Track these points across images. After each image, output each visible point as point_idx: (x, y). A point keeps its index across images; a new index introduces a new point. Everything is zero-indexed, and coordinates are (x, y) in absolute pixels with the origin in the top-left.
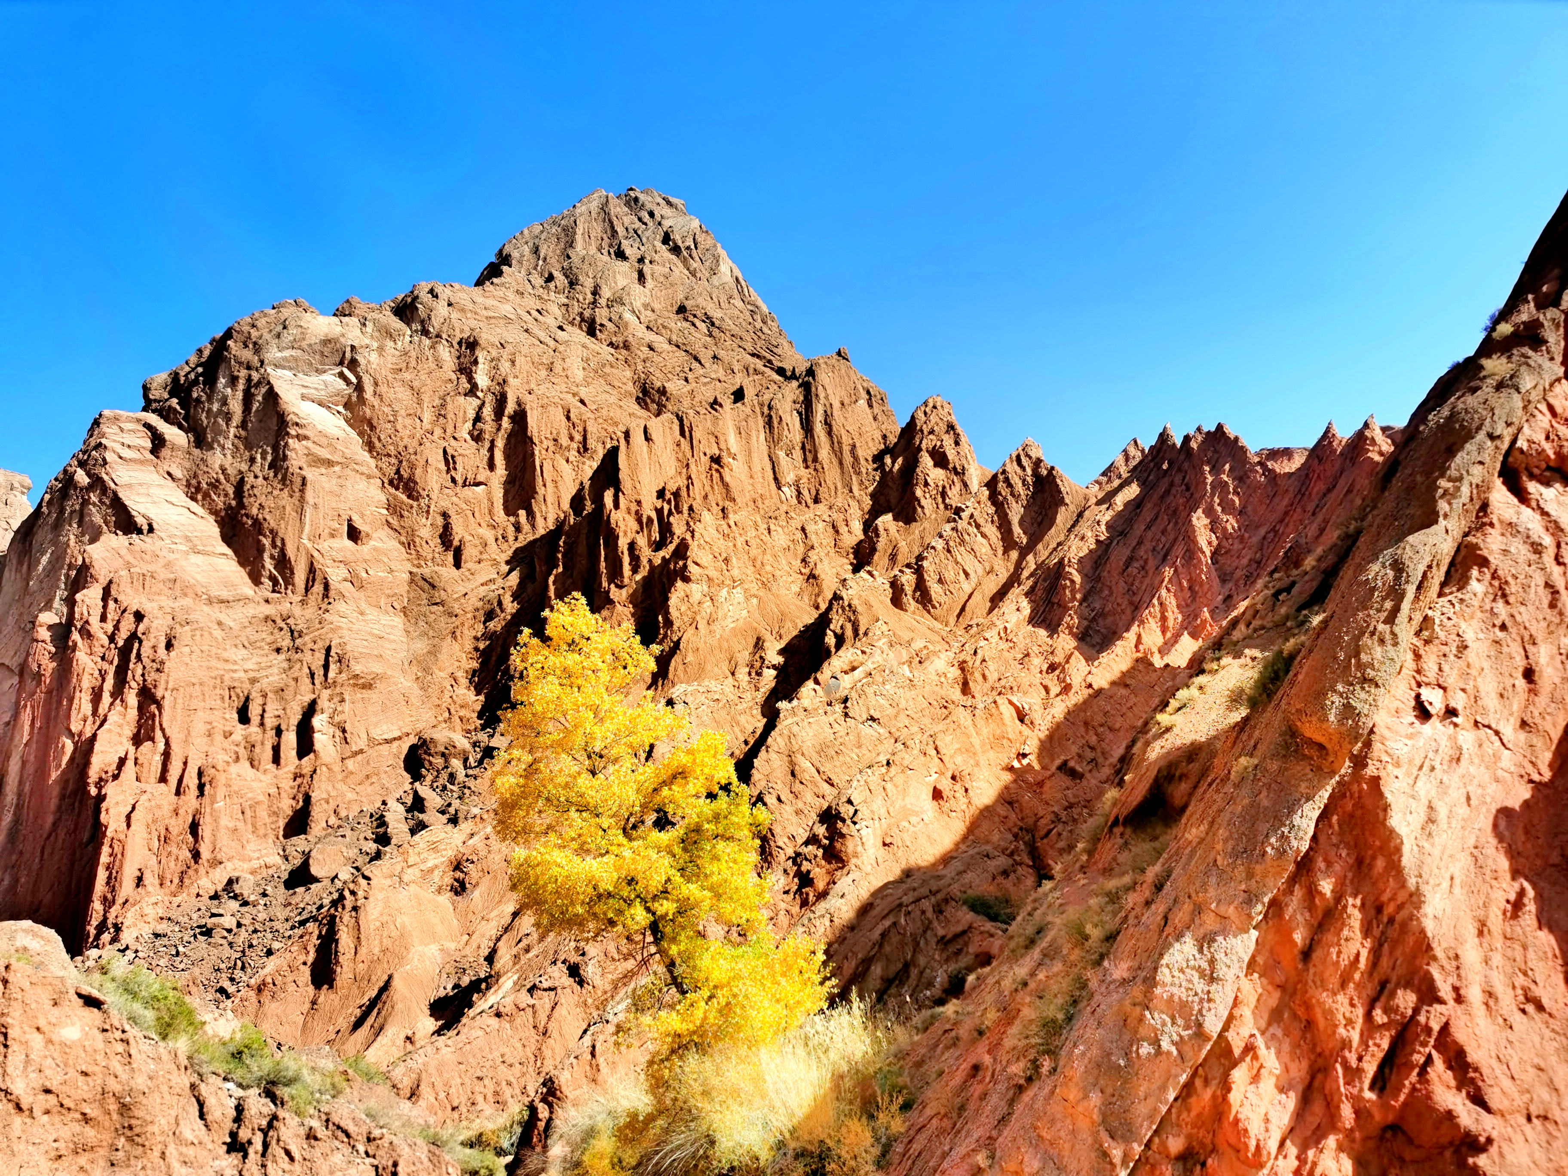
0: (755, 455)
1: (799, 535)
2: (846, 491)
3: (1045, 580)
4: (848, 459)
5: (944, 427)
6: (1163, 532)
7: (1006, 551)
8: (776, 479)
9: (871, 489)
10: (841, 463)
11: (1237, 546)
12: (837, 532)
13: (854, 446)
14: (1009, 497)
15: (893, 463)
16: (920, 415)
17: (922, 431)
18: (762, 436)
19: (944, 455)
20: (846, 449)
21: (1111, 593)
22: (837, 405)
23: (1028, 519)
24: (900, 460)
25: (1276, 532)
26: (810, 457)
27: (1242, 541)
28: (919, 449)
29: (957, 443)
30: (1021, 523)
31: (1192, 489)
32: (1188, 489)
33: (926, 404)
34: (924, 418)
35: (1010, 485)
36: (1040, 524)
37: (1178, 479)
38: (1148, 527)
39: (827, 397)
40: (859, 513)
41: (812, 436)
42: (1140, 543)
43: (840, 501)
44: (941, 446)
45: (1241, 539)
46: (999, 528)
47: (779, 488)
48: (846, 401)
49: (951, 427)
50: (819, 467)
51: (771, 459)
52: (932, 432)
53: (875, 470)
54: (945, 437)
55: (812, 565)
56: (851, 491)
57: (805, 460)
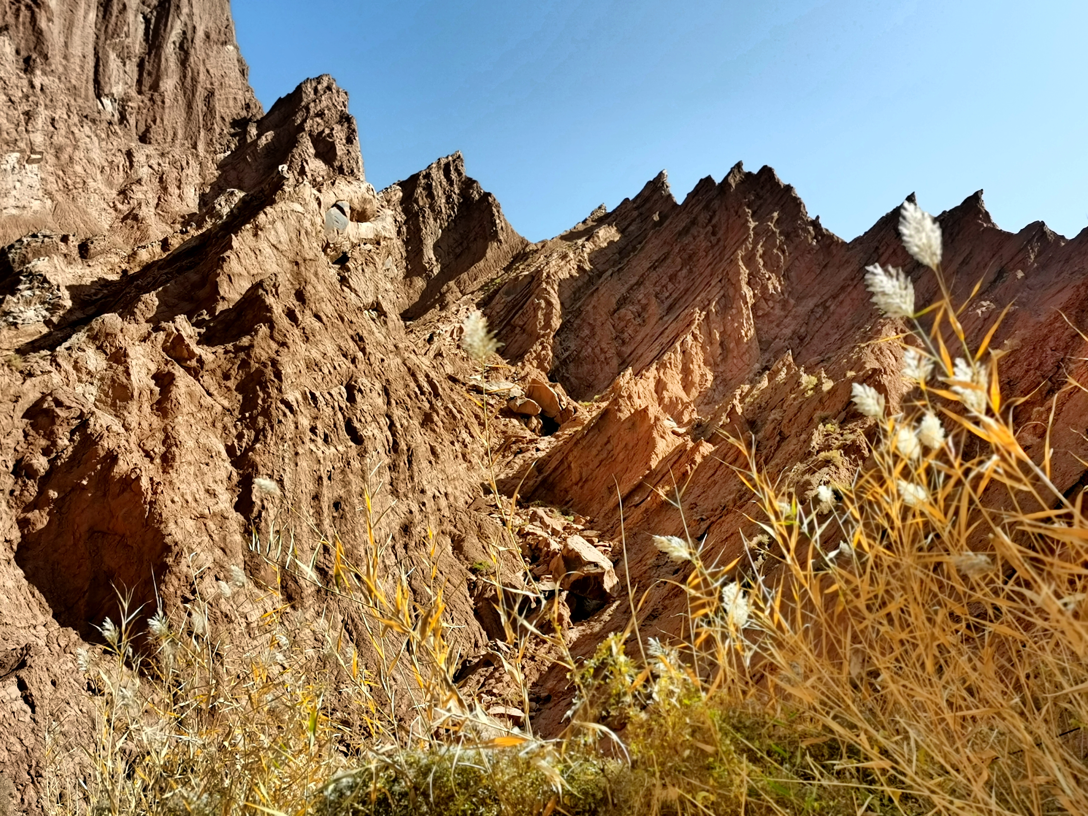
0: (77, 32)
1: (121, 160)
2: (188, 144)
3: (507, 293)
4: (199, 105)
5: (336, 117)
6: (672, 278)
7: (409, 275)
8: (97, 82)
9: (221, 156)
10: (189, 106)
11: (778, 312)
12: (165, 189)
13: (211, 94)
14: (427, 211)
15: (259, 136)
16: (309, 89)
17: (307, 109)
18: (92, 16)
19: (332, 146)
20: (201, 93)
21: (593, 334)
22: (200, 33)
23: (444, 246)
24: (270, 135)
25: (826, 308)
26: (147, 81)
27: (784, 308)
28: (301, 128)
29: (350, 140)
30: (436, 247)
31: (720, 234)
32: (714, 234)
33: (319, 80)
34: (312, 96)
35: (430, 195)
36: (458, 256)
37: (703, 218)
38: (654, 267)
39: (191, 15)
40: (198, 180)
41: (158, 56)
42: (639, 284)
43: (177, 152)
44: (331, 135)
45: (784, 304)
46: (406, 243)
47: (99, 96)
48: (213, 36)
49: (345, 119)
50: (157, 96)
51: (96, 53)
52: (321, 114)
53: (233, 135)
54: (337, 127)
55: (134, 203)
56: (195, 146)
57: (140, 82)
